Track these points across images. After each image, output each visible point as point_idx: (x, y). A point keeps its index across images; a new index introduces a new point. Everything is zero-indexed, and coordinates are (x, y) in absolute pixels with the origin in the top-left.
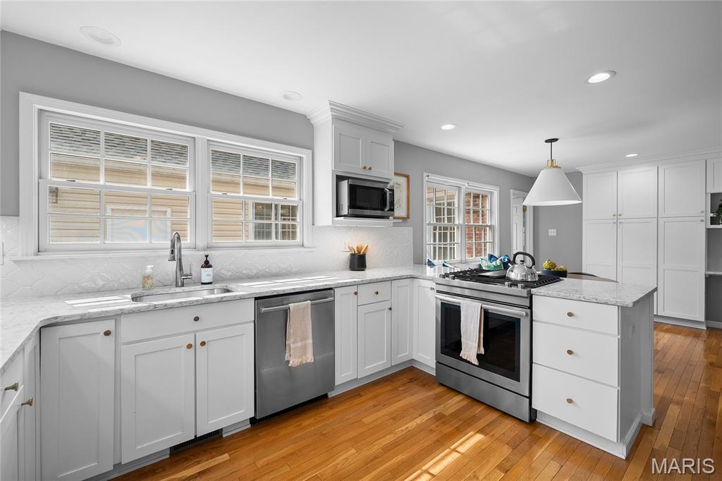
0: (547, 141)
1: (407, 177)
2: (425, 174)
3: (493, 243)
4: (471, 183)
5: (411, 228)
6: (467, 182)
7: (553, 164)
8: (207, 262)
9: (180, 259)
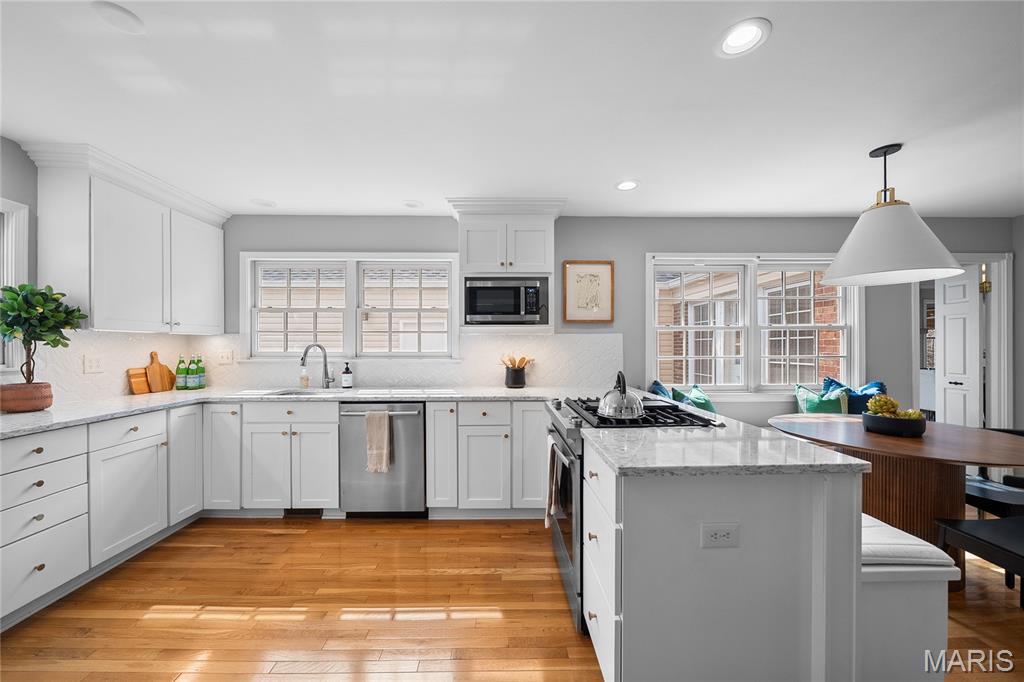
0: (874, 154)
1: (611, 263)
2: (649, 255)
3: (849, 358)
4: (764, 256)
5: (621, 335)
6: (758, 254)
7: (888, 198)
8: (347, 369)
9: (326, 366)
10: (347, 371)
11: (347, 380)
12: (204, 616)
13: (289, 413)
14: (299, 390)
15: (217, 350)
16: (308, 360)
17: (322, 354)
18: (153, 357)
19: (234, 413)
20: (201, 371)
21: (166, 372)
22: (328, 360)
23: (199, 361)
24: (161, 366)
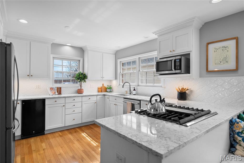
8: (134, 89)
9: (130, 88)
10: (134, 90)
11: (134, 92)
12: (87, 138)
13: (115, 99)
14: (125, 94)
15: (114, 84)
16: (124, 86)
17: (129, 85)
18: (103, 85)
19: (108, 98)
20: (110, 88)
21: (105, 88)
22: (131, 86)
23: (111, 86)
24: (104, 86)
